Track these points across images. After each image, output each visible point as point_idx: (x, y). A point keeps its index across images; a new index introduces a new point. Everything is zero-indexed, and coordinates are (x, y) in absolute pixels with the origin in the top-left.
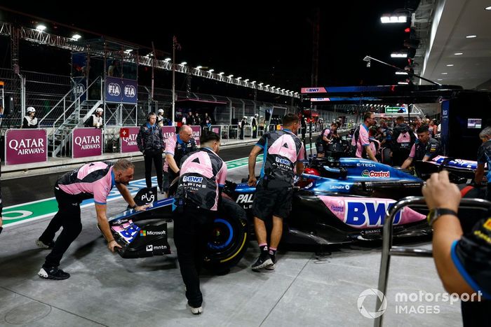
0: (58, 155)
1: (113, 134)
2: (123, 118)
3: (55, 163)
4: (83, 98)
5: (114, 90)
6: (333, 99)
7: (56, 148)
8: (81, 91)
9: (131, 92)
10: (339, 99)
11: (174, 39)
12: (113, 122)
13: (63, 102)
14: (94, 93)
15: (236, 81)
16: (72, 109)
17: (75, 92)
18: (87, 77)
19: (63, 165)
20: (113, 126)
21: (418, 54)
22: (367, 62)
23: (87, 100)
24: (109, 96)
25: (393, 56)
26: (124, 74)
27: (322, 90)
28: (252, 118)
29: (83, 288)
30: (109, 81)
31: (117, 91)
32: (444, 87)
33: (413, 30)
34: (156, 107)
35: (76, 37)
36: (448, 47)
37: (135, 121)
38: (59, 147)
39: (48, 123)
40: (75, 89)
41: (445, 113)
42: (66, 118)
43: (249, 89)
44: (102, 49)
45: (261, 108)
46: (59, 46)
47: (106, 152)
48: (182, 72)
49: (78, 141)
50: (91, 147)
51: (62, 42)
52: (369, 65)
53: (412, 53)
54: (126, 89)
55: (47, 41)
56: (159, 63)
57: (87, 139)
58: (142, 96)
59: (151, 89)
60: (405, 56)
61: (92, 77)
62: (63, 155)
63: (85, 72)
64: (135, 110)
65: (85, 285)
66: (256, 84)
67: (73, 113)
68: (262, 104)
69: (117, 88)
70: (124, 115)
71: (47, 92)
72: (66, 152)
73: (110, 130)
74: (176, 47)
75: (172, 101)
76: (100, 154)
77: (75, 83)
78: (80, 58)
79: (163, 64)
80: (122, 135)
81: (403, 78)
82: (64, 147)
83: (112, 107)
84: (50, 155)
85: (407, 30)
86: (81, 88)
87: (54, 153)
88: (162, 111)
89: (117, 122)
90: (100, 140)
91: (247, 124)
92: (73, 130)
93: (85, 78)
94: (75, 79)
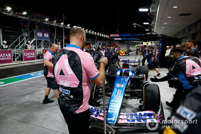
0: (17, 60)
1: (40, 52)
2: (44, 46)
3: (16, 63)
4: (27, 38)
5: (40, 35)
6: (123, 39)
7: (16, 57)
8: (26, 35)
9: (47, 35)
10: (125, 39)
11: (64, 15)
12: (40, 47)
13: (19, 39)
14: (32, 36)
15: (89, 32)
16: (23, 42)
17: (24, 35)
18: (29, 29)
19: (20, 64)
20: (40, 49)
21: (153, 23)
22: (134, 26)
23: (29, 38)
24: (38, 37)
25: (144, 23)
26: (44, 28)
27: (118, 35)
28: (94, 46)
29: (22, 110)
30: (38, 31)
31: (41, 35)
32: (160, 35)
33: (150, 14)
34: (57, 41)
35: (25, 13)
36: (162, 21)
37: (49, 47)
38: (18, 57)
39: (13, 47)
40: (24, 34)
41: (161, 44)
42: (20, 45)
43: (94, 35)
44: (34, 18)
45: (98, 42)
46: (18, 16)
47: (38, 59)
48: (68, 28)
49: (26, 54)
50: (31, 57)
51: (19, 15)
52: (135, 27)
53: (150, 23)
54: (45, 35)
55: (12, 14)
56: (59, 24)
57: (29, 54)
58: (51, 37)
59: (55, 35)
60: (148, 24)
61: (31, 29)
62: (20, 60)
63: (28, 27)
64: (49, 42)
65: (23, 109)
66: (97, 33)
67: (23, 44)
68: (98, 41)
69: (41, 34)
70: (44, 44)
71: (14, 35)
72: (21, 59)
73: (39, 50)
74: (64, 18)
75: (63, 39)
76: (35, 59)
77: (24, 32)
78: (25, 22)
79: (61, 25)
80: (43, 52)
81: (148, 32)
82: (20, 57)
83: (39, 41)
84: (14, 60)
85: (149, 14)
86: (26, 34)
87: (16, 59)
88: (60, 43)
89: (42, 47)
90: (35, 54)
91: (92, 48)
92: (23, 50)
93: (28, 30)
94: (24, 30)
